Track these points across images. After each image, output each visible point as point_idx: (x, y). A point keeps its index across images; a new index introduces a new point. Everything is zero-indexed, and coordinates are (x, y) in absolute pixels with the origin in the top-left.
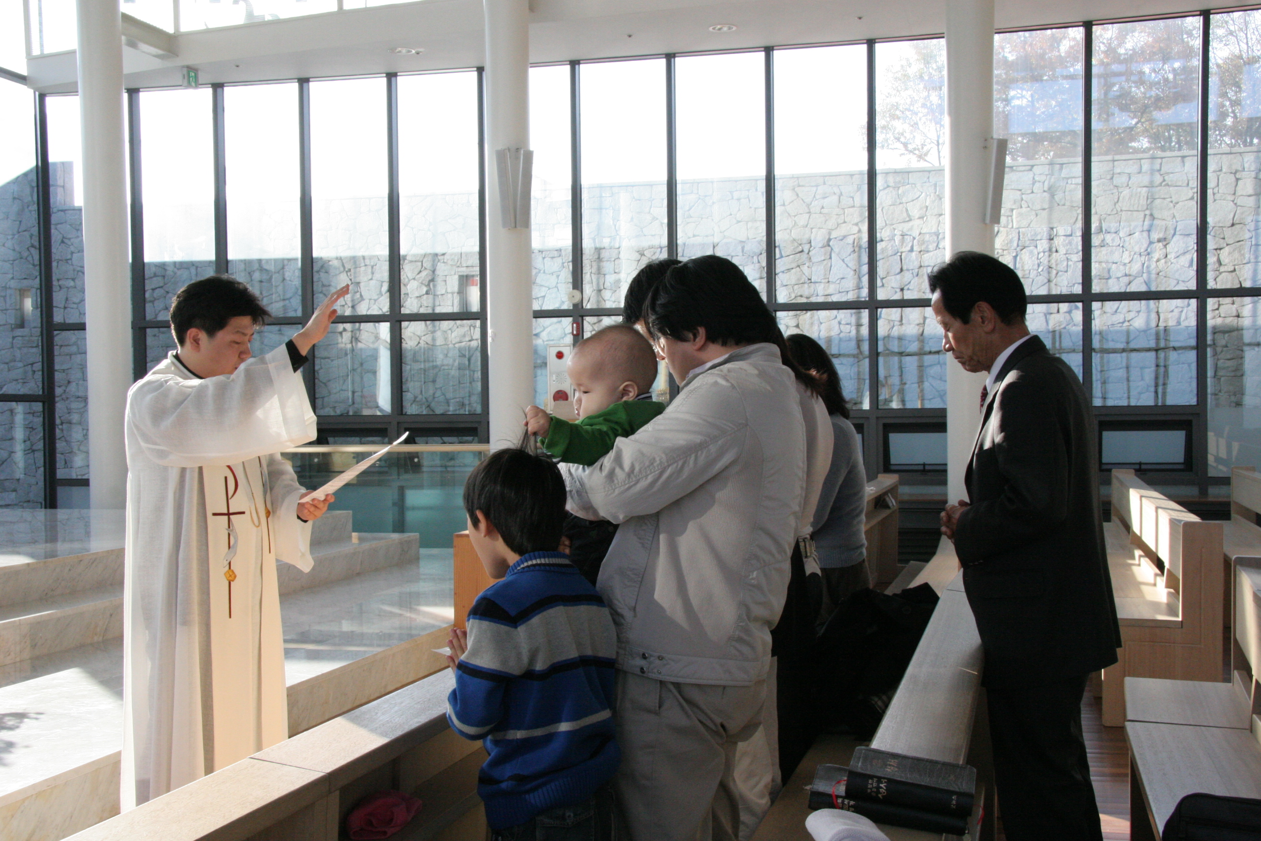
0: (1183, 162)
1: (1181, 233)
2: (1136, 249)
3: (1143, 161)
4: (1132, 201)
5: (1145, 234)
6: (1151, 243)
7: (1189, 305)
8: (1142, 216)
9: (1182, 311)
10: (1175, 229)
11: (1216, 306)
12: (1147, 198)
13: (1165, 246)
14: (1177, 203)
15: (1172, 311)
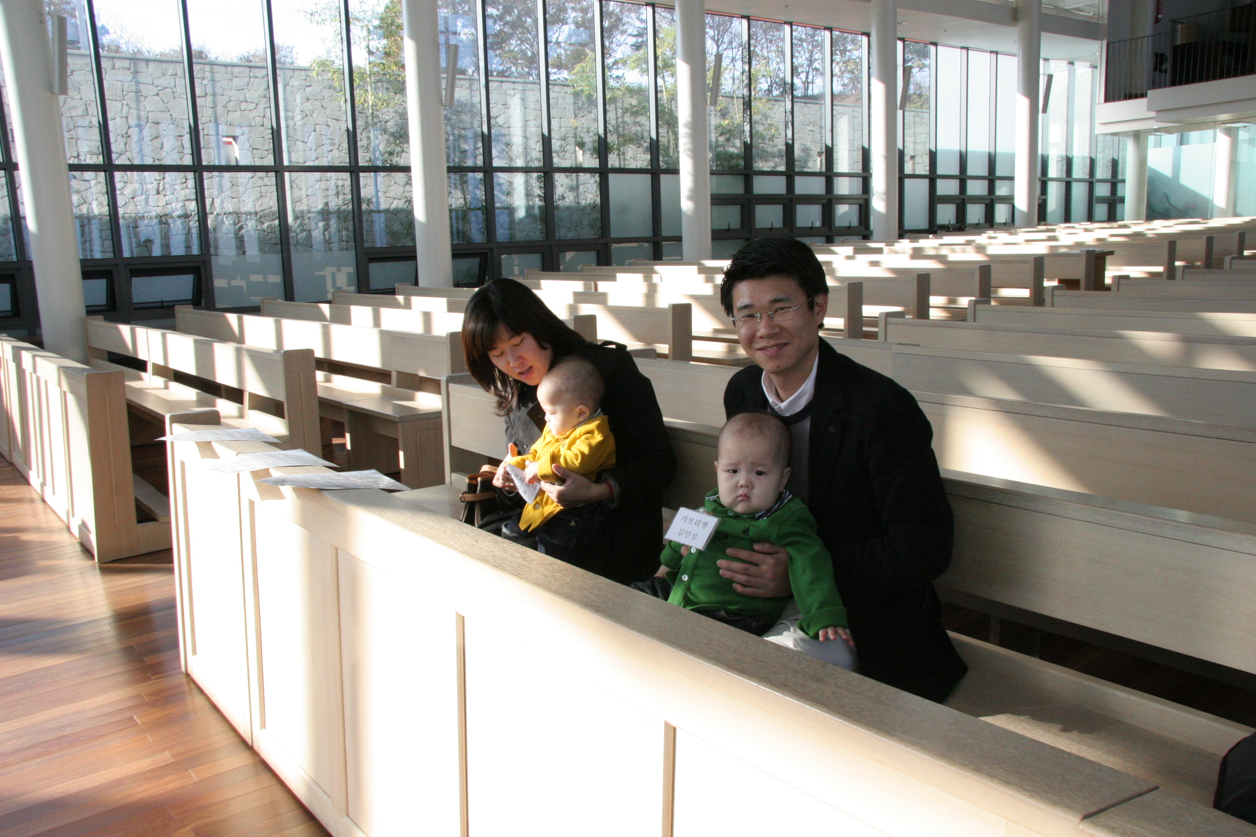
0: (147, 65)
1: (152, 121)
2: (119, 132)
3: (115, 61)
4: (111, 92)
5: (124, 119)
6: (129, 127)
7: (164, 178)
8: (120, 105)
9: (159, 184)
10: (147, 118)
11: (184, 180)
12: (123, 91)
13: (141, 131)
14: (146, 97)
15: (152, 183)
